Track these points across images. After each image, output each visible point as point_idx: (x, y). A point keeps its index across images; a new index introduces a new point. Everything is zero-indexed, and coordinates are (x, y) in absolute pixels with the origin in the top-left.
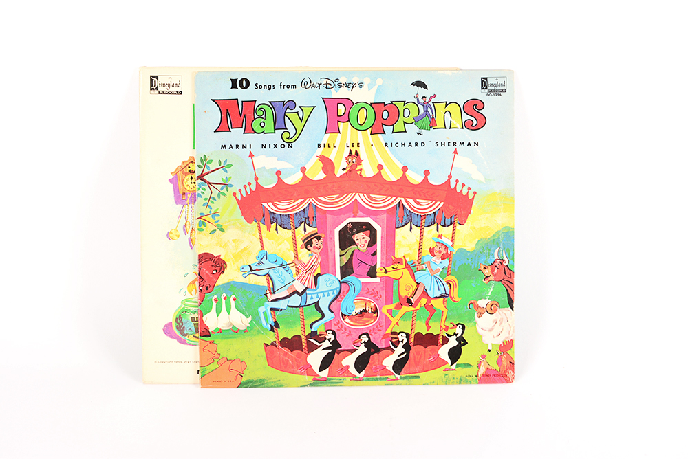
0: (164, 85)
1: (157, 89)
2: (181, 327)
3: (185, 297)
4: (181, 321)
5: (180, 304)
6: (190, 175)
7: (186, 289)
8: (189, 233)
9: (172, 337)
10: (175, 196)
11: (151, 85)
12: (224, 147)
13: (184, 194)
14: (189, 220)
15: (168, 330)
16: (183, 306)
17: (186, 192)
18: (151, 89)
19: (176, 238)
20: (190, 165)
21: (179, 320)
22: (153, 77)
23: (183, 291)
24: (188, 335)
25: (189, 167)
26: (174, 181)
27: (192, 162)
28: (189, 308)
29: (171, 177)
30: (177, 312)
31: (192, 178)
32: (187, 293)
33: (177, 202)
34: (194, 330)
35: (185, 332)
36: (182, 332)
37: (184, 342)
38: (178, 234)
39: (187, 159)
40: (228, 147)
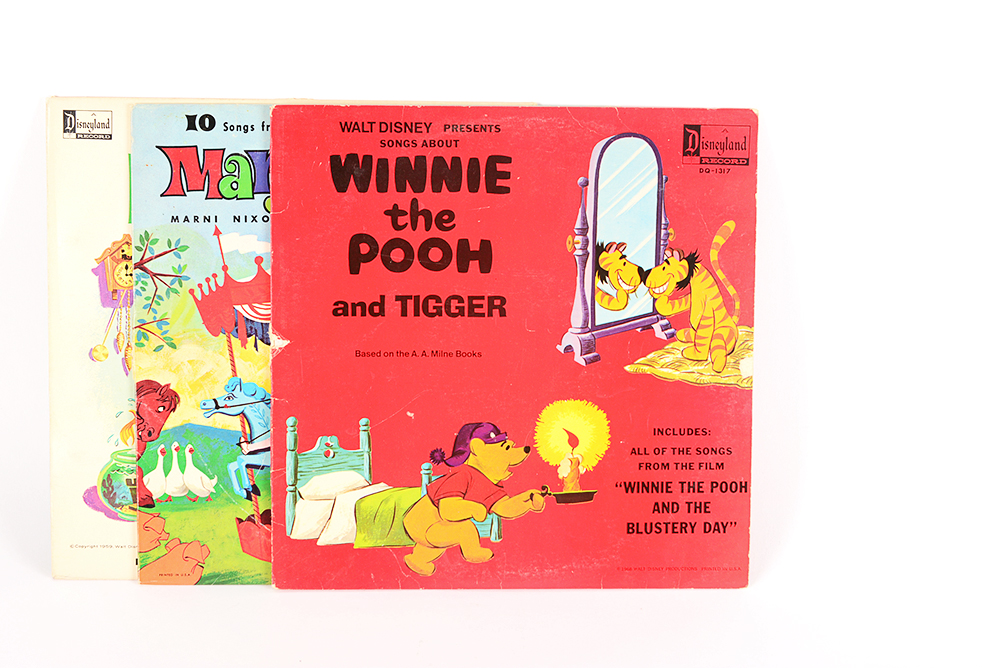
0: (84, 125)
1: (74, 130)
2: (110, 494)
3: (118, 449)
4: (110, 485)
5: (110, 459)
6: (124, 263)
7: (118, 436)
8: (123, 351)
9: (96, 508)
10: (101, 294)
11: (65, 126)
12: (175, 219)
13: (115, 291)
14: (123, 331)
15: (90, 498)
16: (114, 462)
17: (118, 288)
18: (65, 132)
19: (103, 358)
20: (125, 247)
21: (108, 482)
22: (68, 112)
23: (114, 439)
24: (121, 506)
25: (123, 251)
26: (100, 271)
27: (127, 243)
28: (124, 465)
29: (96, 265)
30: (105, 471)
31: (127, 268)
32: (120, 441)
33: (105, 303)
34: (130, 498)
35: (117, 501)
36: (111, 501)
37: (115, 517)
38: (105, 352)
39: (120, 238)
40: (181, 219)
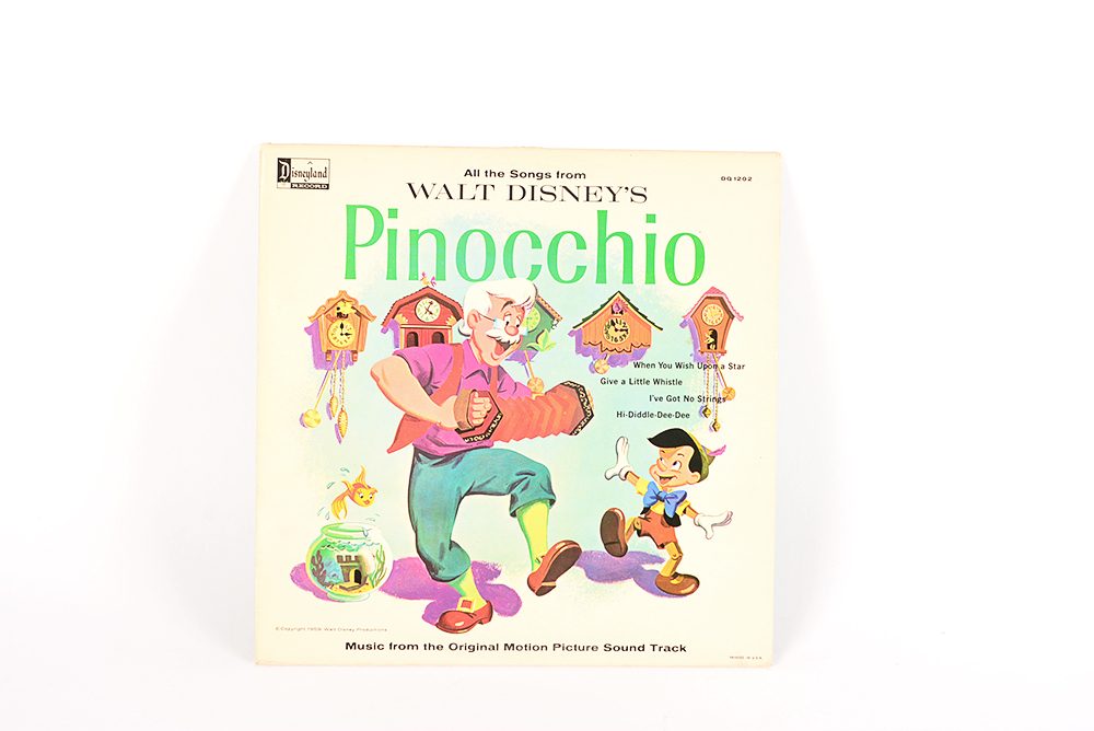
0: (300, 174)
1: (288, 180)
2: (319, 573)
3: (329, 522)
4: (319, 562)
5: (319, 534)
6: (339, 322)
7: (329, 509)
8: (337, 416)
9: (305, 588)
10: (314, 355)
11: (280, 174)
13: (329, 352)
14: (337, 394)
15: (298, 576)
16: (324, 537)
17: (332, 348)
18: (279, 181)
19: (314, 424)
20: (341, 304)
21: (317, 559)
22: (283, 160)
23: (324, 512)
24: (331, 585)
25: (338, 309)
26: (313, 330)
27: (343, 300)
28: (334, 540)
29: (309, 324)
30: (313, 549)
31: (342, 326)
32: (331, 514)
33: (317, 366)
34: (341, 577)
35: (327, 580)
36: (321, 579)
37: (324, 597)
38: (317, 417)
39: (335, 295)
